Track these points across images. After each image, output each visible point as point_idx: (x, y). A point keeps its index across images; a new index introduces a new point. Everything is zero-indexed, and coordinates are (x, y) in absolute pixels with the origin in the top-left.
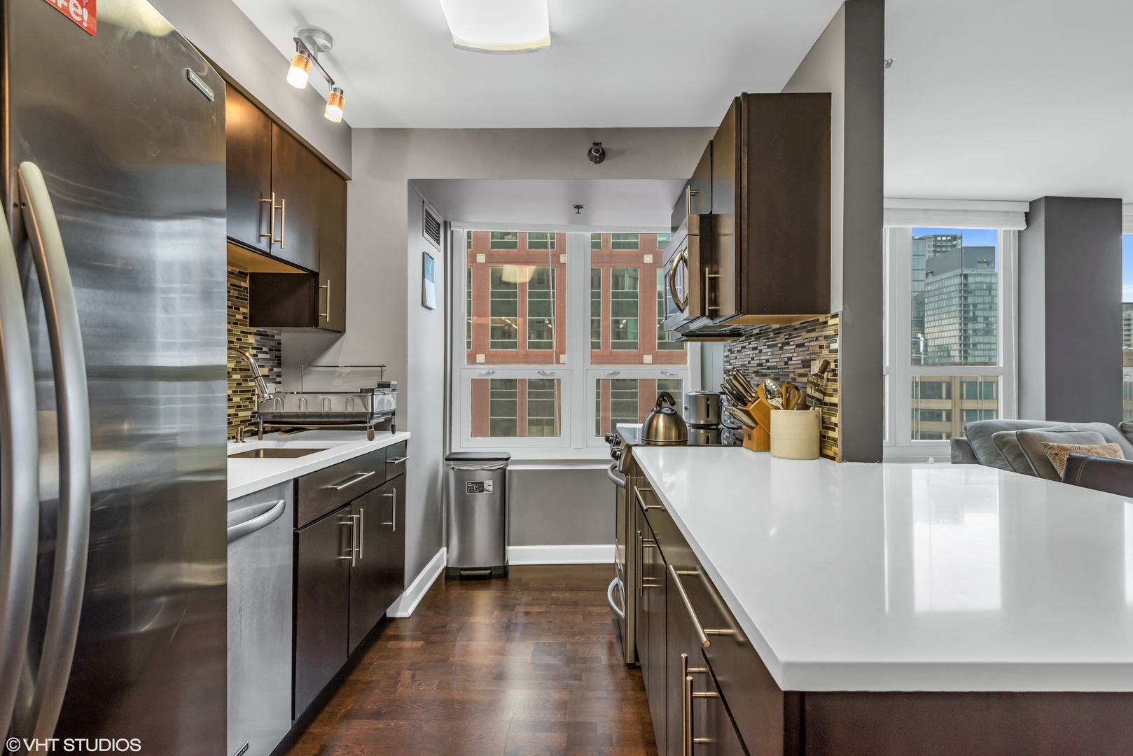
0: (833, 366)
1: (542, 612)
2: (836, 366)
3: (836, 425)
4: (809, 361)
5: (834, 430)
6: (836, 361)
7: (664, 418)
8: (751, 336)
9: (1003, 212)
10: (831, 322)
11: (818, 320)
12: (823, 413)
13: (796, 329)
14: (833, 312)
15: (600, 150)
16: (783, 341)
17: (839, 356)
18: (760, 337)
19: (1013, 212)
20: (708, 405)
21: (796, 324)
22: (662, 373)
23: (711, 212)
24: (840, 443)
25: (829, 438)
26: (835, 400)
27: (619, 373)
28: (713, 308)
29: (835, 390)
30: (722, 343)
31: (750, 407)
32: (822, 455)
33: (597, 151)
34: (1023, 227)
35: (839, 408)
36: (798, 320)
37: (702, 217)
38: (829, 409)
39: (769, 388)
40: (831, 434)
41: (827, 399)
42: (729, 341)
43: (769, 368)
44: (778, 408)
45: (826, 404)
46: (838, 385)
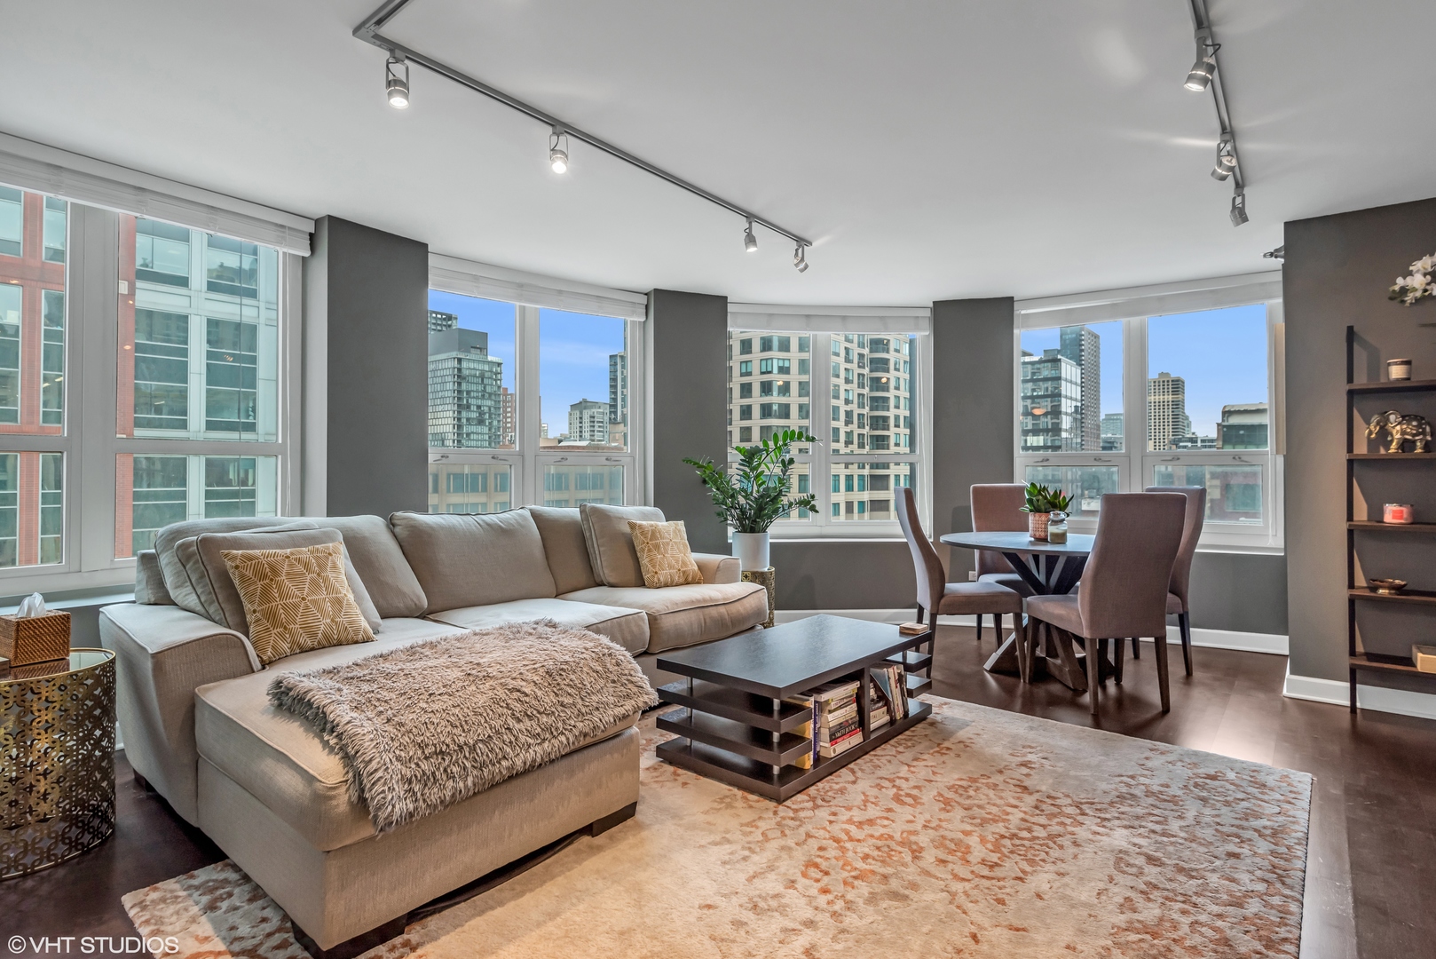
9: (276, 225)
19: (290, 228)
34: (307, 254)
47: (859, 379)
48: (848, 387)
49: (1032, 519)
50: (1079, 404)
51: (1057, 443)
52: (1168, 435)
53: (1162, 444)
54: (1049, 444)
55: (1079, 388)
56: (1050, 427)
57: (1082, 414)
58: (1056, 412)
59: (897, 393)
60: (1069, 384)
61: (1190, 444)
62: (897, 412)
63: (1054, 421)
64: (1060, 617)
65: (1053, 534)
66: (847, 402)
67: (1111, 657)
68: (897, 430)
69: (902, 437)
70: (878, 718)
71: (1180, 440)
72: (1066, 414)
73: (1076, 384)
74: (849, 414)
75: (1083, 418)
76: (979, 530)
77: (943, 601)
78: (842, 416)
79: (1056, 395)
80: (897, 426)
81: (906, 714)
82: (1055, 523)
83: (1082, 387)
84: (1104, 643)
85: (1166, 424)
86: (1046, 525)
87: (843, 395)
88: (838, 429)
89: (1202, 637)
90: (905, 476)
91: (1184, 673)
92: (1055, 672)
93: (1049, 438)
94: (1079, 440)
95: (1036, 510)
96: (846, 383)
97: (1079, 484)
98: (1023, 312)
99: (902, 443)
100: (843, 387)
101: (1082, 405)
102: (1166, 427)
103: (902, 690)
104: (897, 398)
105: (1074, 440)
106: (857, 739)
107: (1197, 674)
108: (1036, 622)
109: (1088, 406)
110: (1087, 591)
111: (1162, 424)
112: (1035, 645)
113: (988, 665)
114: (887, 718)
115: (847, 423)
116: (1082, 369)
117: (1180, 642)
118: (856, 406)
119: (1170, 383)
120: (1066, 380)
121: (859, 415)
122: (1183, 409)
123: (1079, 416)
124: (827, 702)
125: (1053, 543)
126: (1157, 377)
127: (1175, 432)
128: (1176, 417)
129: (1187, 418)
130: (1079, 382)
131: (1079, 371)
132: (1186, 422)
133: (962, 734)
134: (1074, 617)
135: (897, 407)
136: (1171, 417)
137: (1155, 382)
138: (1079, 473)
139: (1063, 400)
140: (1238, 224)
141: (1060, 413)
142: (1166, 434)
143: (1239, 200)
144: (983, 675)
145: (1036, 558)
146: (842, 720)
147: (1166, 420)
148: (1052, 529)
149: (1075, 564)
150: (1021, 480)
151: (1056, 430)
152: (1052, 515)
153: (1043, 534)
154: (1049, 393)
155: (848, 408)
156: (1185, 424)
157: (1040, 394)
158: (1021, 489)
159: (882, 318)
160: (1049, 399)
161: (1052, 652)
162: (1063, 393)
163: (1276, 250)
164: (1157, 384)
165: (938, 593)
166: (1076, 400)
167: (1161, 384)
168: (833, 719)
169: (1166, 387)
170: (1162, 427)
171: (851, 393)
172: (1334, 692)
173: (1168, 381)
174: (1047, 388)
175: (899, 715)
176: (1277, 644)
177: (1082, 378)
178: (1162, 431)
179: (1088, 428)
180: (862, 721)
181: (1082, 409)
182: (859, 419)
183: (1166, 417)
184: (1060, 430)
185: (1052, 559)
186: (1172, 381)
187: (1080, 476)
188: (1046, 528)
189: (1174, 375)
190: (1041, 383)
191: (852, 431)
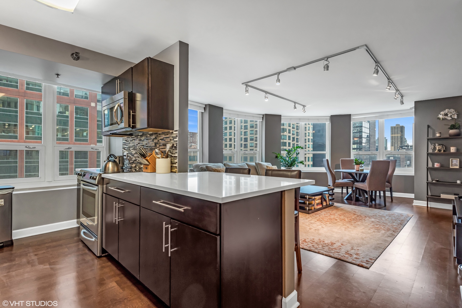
0: (175, 145)
1: (45, 252)
2: (177, 145)
3: (176, 162)
4: (166, 144)
5: (176, 164)
6: (176, 144)
7: (112, 163)
8: (138, 136)
9: (199, 106)
10: (174, 133)
11: (169, 132)
12: (171, 159)
13: (160, 134)
14: (175, 129)
15: (78, 55)
16: (154, 138)
17: (178, 142)
18: (143, 136)
19: (202, 107)
20: (119, 160)
21: (160, 132)
22: (92, 148)
23: (132, 92)
24: (178, 167)
25: (174, 166)
26: (176, 155)
27: (71, 148)
28: (133, 125)
29: (177, 152)
30: (122, 138)
31: (148, 158)
32: (171, 172)
33: (76, 55)
34: (203, 111)
35: (178, 158)
36: (160, 131)
37: (129, 93)
38: (174, 158)
39: (157, 152)
40: (174, 165)
41: (173, 155)
42: (126, 137)
43: (147, 146)
44: (160, 158)
45: (172, 157)
46: (177, 151)
47: (297, 127)
48: (293, 130)
49: (356, 167)
50: (369, 135)
51: (361, 147)
52: (399, 145)
53: (397, 147)
54: (358, 147)
55: (368, 130)
56: (359, 142)
57: (369, 138)
58: (361, 137)
59: (309, 131)
60: (365, 128)
61: (406, 148)
62: (309, 137)
63: (360, 140)
64: (362, 187)
65: (360, 170)
66: (293, 134)
67: (374, 197)
68: (309, 143)
69: (310, 145)
70: (324, 204)
71: (403, 146)
72: (364, 138)
73: (367, 128)
74: (293, 138)
75: (370, 139)
76: (342, 169)
77: (335, 184)
78: (291, 139)
79: (361, 132)
80: (309, 142)
81: (329, 204)
82: (361, 167)
83: (370, 129)
84: (372, 192)
85: (398, 141)
86: (359, 167)
87: (292, 132)
88: (290, 143)
89: (395, 194)
90: (311, 157)
91: (391, 201)
92: (361, 199)
93: (358, 146)
94: (368, 146)
95: (357, 164)
96: (293, 128)
97: (368, 160)
98: (353, 118)
99: (310, 147)
100: (292, 130)
101: (370, 135)
102: (398, 142)
103: (329, 199)
104: (309, 133)
105: (367, 146)
106: (321, 206)
107: (394, 201)
108: (357, 188)
109: (372, 135)
110: (368, 182)
111: (397, 141)
112: (356, 194)
113: (345, 198)
114: (326, 204)
115: (293, 141)
116: (370, 123)
117: (390, 196)
118: (296, 136)
119: (400, 128)
120: (364, 127)
121: (297, 138)
122: (404, 136)
123: (368, 139)
124: (316, 198)
125: (360, 171)
126: (395, 126)
127: (401, 144)
128: (401, 138)
129: (405, 139)
130: (368, 127)
131: (368, 124)
132: (405, 140)
133: (341, 208)
134: (365, 187)
135: (309, 136)
136: (400, 139)
137: (394, 127)
138: (368, 157)
139: (363, 133)
140: (402, 105)
141: (362, 137)
142: (398, 144)
143: (402, 99)
144: (344, 201)
145: (356, 174)
146: (318, 202)
147: (398, 140)
148: (360, 168)
149: (365, 175)
150: (352, 157)
151: (361, 143)
152: (360, 165)
153: (358, 170)
154: (358, 131)
155: (293, 136)
156: (405, 141)
157: (355, 131)
158: (353, 160)
159: (318, 119)
160: (358, 133)
161: (360, 195)
162: (363, 131)
163: (413, 107)
164: (395, 128)
165: (334, 182)
166: (367, 133)
167: (397, 128)
168: (317, 202)
169: (398, 129)
170: (397, 142)
171: (294, 132)
172: (423, 204)
173: (399, 127)
174: (358, 130)
175: (328, 204)
176: (412, 196)
177: (370, 126)
178: (397, 143)
179: (371, 142)
180: (322, 203)
181: (369, 136)
182: (297, 140)
183: (398, 139)
184: (362, 143)
185: (360, 174)
186: (401, 127)
187: (369, 158)
188: (359, 169)
189: (401, 125)
190: (356, 128)
191: (294, 143)
